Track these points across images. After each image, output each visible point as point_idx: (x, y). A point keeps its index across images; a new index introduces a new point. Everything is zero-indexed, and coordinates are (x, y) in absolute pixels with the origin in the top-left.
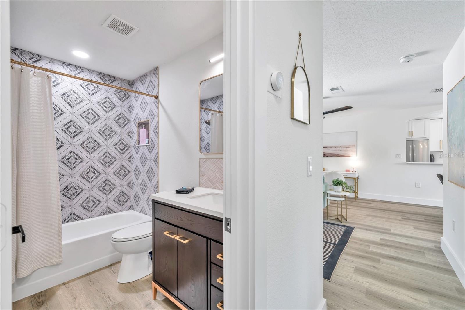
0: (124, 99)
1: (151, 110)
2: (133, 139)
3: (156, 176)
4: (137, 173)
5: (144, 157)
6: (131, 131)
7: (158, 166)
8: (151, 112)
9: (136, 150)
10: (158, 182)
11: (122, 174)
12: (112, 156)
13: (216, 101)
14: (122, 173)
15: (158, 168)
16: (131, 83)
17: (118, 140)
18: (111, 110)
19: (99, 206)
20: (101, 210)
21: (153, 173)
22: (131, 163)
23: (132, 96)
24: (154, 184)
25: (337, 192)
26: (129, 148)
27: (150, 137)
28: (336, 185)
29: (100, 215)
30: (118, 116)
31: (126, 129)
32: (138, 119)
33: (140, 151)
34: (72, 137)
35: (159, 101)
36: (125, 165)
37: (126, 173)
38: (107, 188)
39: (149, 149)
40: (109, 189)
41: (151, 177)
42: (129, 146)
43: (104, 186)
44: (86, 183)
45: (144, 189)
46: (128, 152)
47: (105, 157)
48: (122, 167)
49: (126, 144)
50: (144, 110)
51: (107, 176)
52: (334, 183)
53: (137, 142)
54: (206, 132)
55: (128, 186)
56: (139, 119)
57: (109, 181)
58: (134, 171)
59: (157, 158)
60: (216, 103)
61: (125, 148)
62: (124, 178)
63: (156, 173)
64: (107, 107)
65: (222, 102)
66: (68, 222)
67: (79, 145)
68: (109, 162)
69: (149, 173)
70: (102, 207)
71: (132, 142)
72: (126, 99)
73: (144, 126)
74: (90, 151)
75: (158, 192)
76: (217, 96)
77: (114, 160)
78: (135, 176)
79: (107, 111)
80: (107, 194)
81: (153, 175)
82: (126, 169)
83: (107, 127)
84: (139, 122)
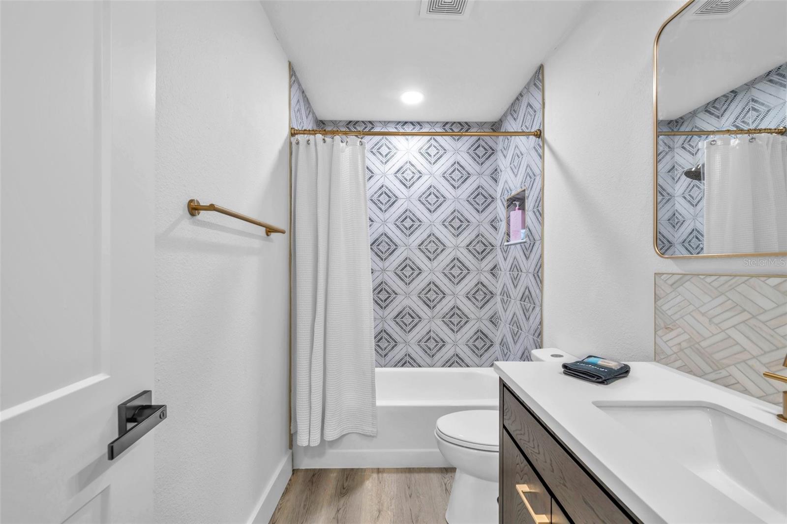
0: (483, 159)
1: (529, 167)
2: (500, 233)
3: (538, 309)
4: (505, 298)
5: (516, 267)
6: (496, 218)
7: (542, 287)
8: (529, 170)
9: (504, 253)
10: (541, 323)
11: (480, 298)
12: (463, 265)
13: (725, 107)
14: (480, 296)
15: (541, 291)
16: (495, 127)
17: (473, 236)
18: (463, 183)
19: (444, 350)
20: (446, 358)
21: (532, 301)
22: (496, 278)
23: (498, 150)
24: (534, 326)
26: (493, 249)
27: (526, 225)
29: (445, 365)
30: (474, 192)
31: (487, 215)
32: (507, 191)
33: (510, 255)
34: (408, 234)
35: (544, 141)
36: (486, 282)
37: (488, 297)
38: (455, 320)
39: (525, 251)
40: (459, 322)
41: (528, 311)
42: (493, 246)
43: (451, 317)
44: (425, 308)
45: (517, 334)
46: (490, 257)
47: (453, 267)
48: (480, 286)
49: (487, 243)
50: (515, 171)
51: (455, 300)
53: (506, 237)
54: (689, 201)
55: (491, 321)
56: (509, 191)
57: (459, 309)
58: (501, 295)
59: (539, 270)
60: (727, 114)
61: (485, 250)
62: (484, 305)
63: (537, 302)
64: (456, 180)
66: (402, 366)
67: (417, 247)
68: (459, 275)
69: (524, 301)
70: (447, 352)
71: (497, 238)
72: (487, 159)
73: (517, 203)
74: (432, 257)
75: (542, 348)
77: (467, 271)
78: (502, 303)
79: (456, 186)
80: (456, 330)
81: (532, 306)
82: (487, 289)
83: (456, 214)
84: (509, 197)
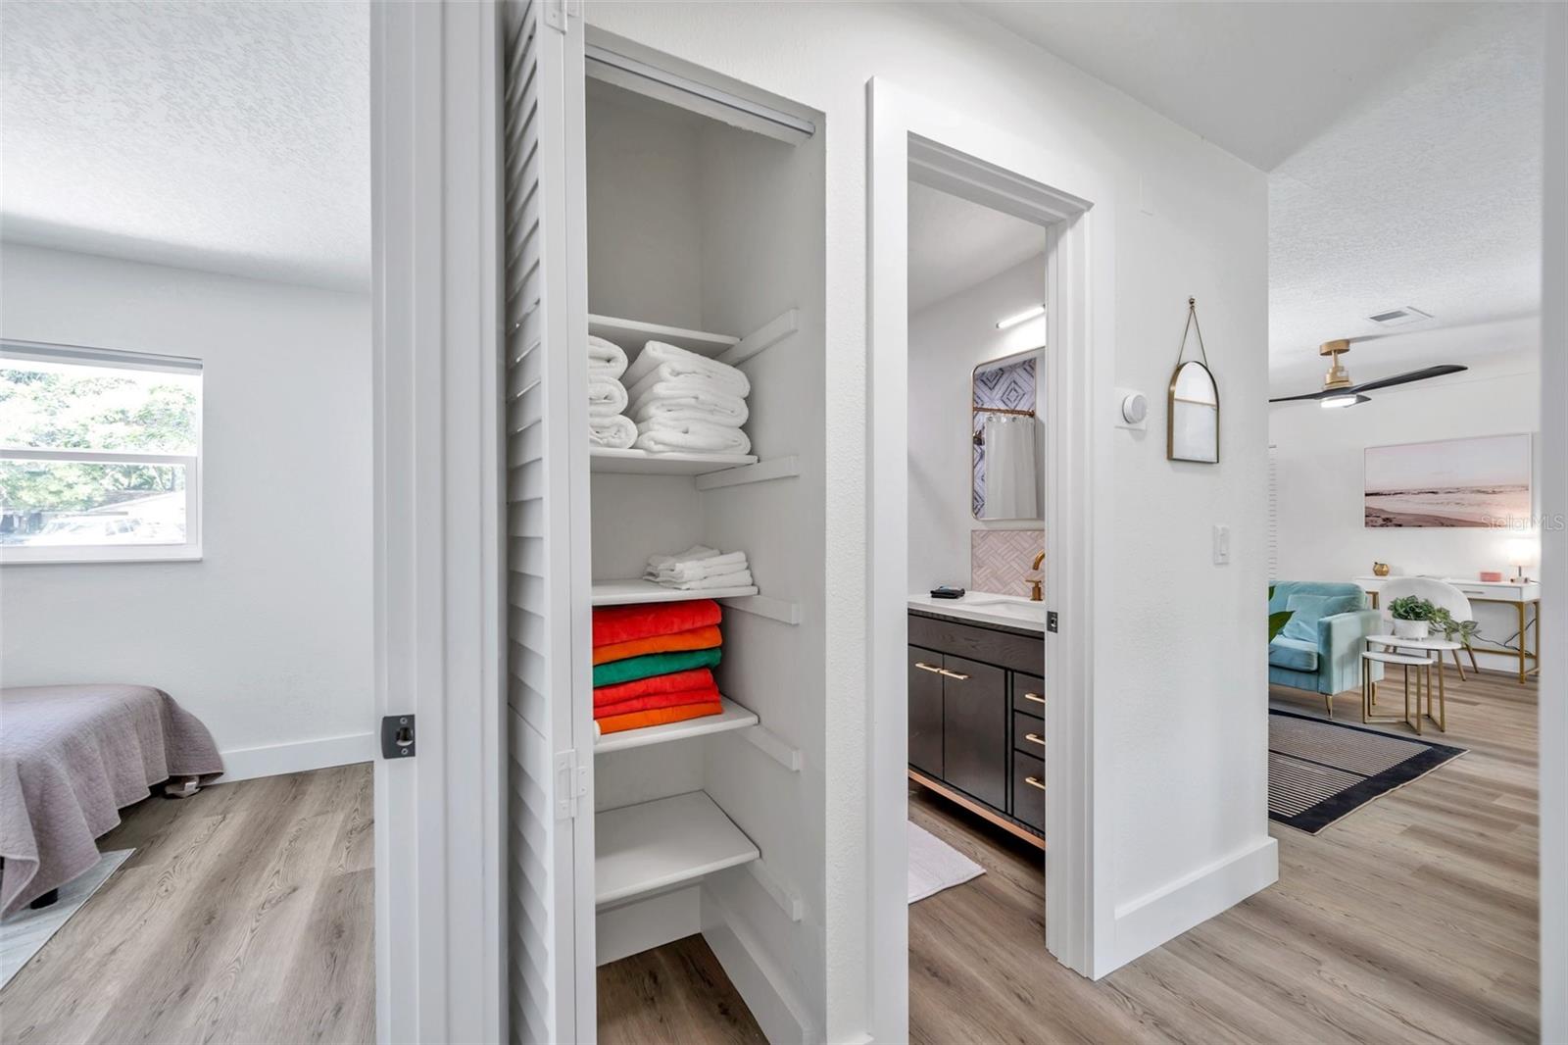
13: (995, 382)
25: (1408, 639)
28: (1406, 618)
52: (1396, 610)
60: (997, 387)
65: (1015, 382)
76: (1000, 369)
